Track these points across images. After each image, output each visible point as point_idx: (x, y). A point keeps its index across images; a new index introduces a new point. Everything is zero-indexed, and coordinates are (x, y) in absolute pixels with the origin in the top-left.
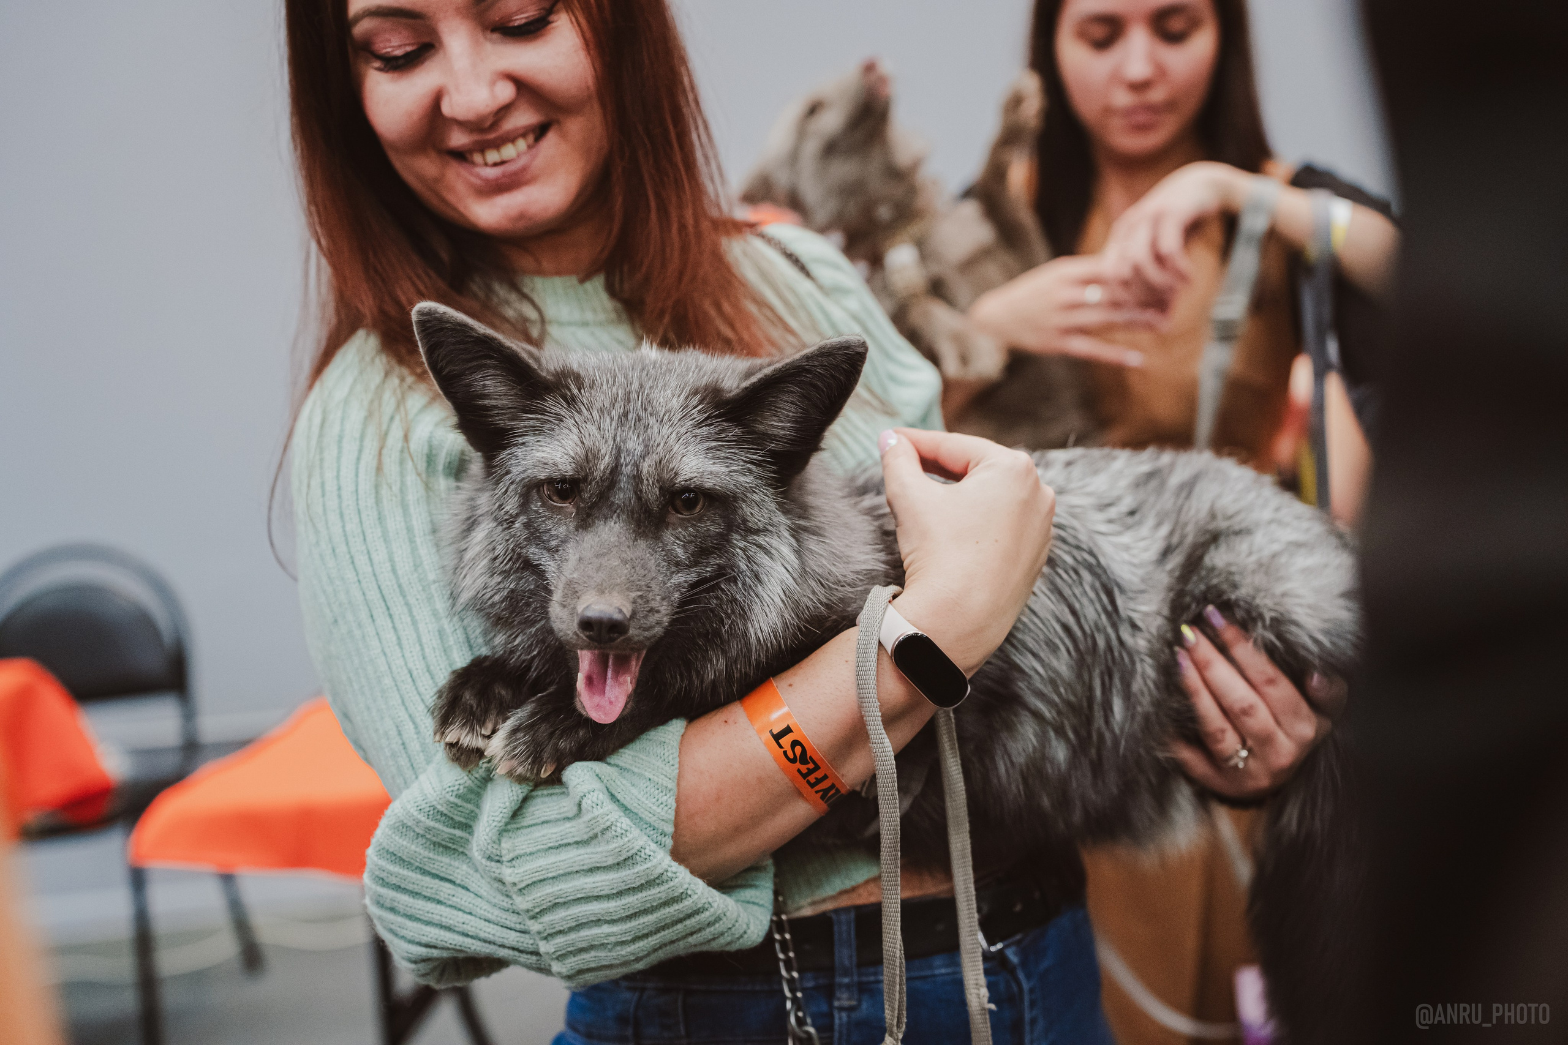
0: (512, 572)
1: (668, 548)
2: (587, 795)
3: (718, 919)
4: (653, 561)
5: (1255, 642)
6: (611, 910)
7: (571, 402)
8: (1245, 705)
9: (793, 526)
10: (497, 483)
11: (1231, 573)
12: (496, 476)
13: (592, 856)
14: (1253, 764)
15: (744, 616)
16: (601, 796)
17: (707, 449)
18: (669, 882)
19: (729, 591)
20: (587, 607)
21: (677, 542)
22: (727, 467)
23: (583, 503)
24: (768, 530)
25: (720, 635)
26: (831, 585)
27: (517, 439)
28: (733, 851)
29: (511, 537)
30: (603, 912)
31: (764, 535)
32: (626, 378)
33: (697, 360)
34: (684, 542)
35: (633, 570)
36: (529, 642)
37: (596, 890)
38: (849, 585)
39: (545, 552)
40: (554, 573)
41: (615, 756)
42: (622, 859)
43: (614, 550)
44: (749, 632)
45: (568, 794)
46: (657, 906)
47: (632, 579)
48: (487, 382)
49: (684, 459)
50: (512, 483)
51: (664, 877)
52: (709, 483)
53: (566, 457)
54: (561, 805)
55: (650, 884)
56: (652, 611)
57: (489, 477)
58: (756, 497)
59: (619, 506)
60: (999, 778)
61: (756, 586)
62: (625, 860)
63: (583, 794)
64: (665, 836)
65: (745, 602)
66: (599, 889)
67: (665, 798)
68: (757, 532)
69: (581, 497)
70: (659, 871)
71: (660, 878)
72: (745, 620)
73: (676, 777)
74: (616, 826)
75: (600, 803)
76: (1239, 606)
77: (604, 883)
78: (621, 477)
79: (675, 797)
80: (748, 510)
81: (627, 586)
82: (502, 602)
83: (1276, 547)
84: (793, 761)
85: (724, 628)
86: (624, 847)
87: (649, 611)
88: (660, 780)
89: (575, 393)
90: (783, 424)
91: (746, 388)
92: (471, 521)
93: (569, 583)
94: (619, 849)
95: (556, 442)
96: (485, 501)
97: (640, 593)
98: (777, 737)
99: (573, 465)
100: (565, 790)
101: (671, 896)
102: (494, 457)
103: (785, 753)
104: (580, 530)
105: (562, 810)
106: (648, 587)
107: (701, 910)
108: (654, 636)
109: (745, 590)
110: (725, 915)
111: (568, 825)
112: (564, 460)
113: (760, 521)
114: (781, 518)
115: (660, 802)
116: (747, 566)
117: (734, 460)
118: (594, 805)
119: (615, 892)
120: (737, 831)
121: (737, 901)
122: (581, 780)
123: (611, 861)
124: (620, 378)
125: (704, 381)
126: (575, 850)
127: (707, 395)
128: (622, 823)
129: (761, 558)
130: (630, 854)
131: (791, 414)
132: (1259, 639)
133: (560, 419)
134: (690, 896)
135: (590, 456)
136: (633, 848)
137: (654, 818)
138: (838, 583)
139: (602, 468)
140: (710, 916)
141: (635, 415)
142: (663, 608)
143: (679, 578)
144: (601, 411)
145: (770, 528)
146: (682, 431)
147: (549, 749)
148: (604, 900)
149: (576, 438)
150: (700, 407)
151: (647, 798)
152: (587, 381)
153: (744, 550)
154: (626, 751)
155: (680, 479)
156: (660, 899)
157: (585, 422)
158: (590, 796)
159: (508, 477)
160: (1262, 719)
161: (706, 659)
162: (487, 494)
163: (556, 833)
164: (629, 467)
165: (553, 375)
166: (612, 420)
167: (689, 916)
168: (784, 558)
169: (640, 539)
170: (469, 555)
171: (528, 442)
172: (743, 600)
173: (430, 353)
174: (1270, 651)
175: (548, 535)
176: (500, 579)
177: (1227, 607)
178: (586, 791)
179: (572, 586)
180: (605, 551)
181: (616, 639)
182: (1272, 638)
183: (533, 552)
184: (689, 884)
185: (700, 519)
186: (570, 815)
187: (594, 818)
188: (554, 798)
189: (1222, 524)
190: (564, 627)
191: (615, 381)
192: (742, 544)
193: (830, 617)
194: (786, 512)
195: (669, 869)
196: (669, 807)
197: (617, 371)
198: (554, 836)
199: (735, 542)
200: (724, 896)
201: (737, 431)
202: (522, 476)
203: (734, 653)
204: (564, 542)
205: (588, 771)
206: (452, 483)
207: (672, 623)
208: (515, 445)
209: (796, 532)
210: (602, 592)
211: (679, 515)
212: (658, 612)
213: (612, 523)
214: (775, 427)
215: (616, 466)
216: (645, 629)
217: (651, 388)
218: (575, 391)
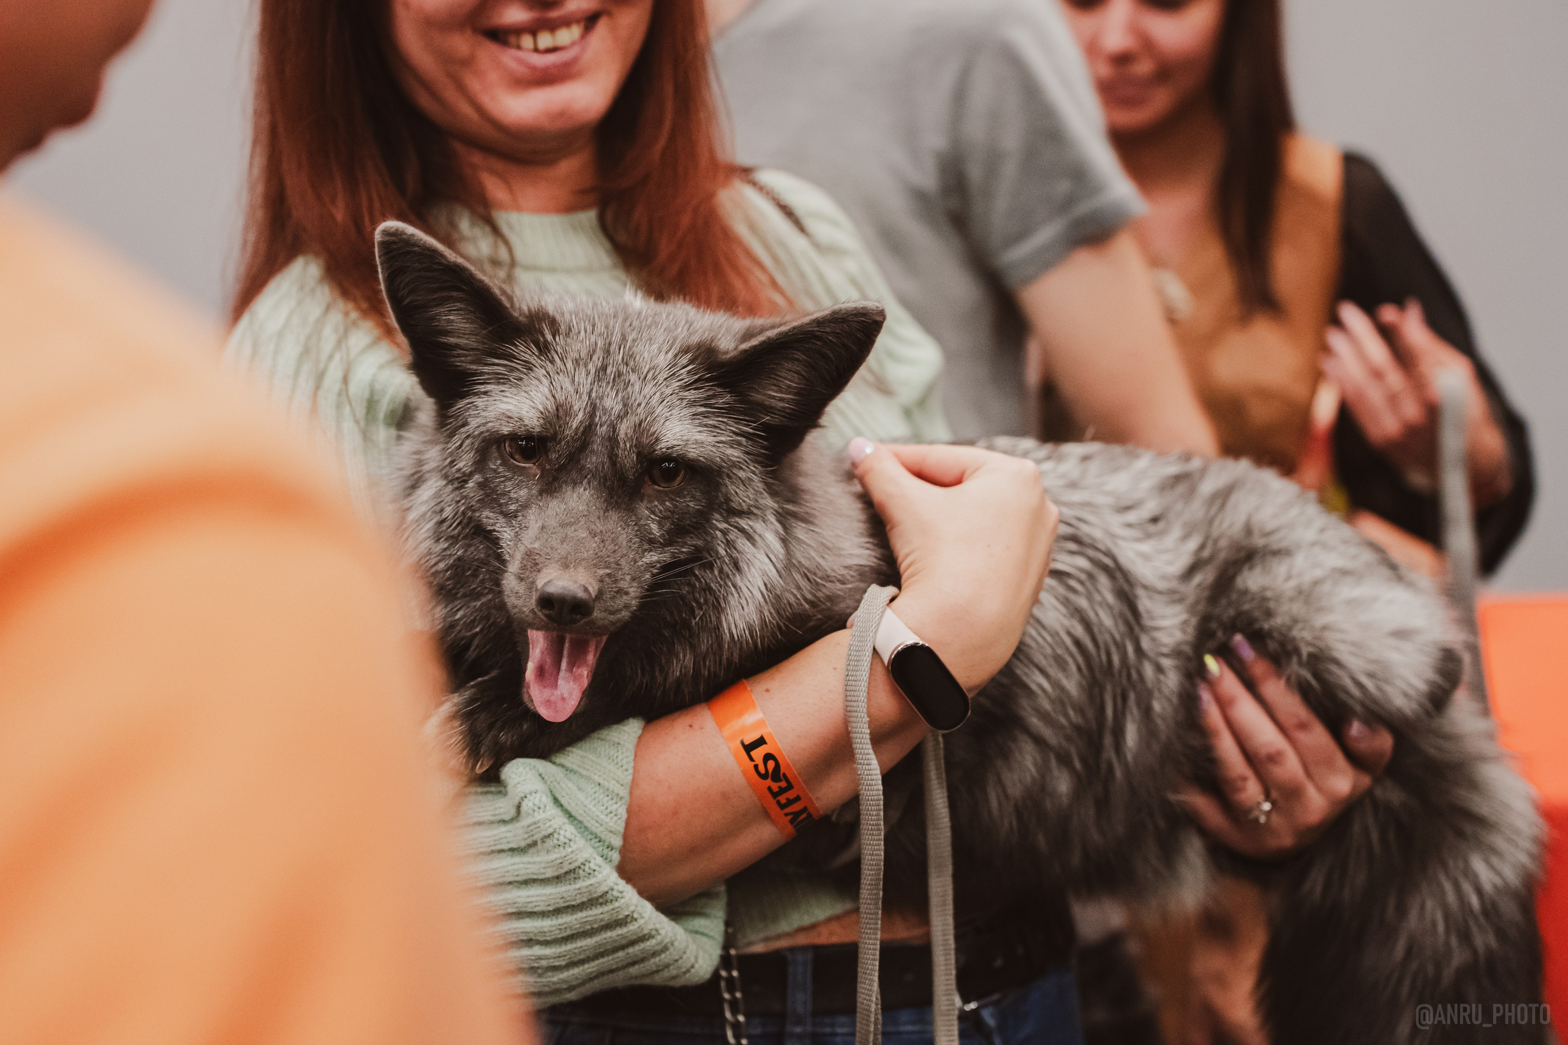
0: (460, 538)
1: (642, 522)
2: (528, 796)
3: (665, 949)
4: (625, 536)
5: (1288, 680)
6: (545, 930)
7: (544, 349)
8: (1272, 750)
9: (780, 511)
10: (451, 435)
11: (1265, 599)
12: (451, 427)
13: (529, 866)
14: (1276, 819)
15: (718, 608)
16: (544, 799)
17: (694, 415)
18: (614, 902)
19: (703, 577)
20: (549, 582)
21: (652, 516)
22: (715, 436)
23: (550, 465)
24: (752, 513)
25: (689, 627)
26: (819, 580)
27: (478, 387)
28: (684, 874)
29: (463, 497)
30: (536, 931)
31: (748, 518)
32: (607, 327)
33: (687, 314)
34: (659, 517)
35: (602, 545)
36: (472, 618)
37: (530, 905)
38: (839, 581)
39: (500, 517)
40: (510, 541)
41: (561, 756)
42: (563, 871)
43: (583, 520)
44: (722, 627)
45: (505, 794)
46: (597, 928)
47: (600, 554)
48: (451, 317)
49: (667, 423)
50: (468, 437)
51: (609, 896)
52: (693, 453)
53: (534, 411)
54: (497, 806)
55: (593, 902)
56: (621, 592)
57: (442, 428)
58: (741, 474)
59: (591, 471)
60: (990, 812)
61: (734, 575)
62: (566, 873)
63: (523, 795)
64: (612, 850)
65: (720, 592)
66: (534, 904)
67: (615, 806)
68: (740, 513)
69: (547, 456)
70: (604, 888)
71: (604, 897)
72: (719, 613)
73: (630, 783)
74: (559, 834)
75: (542, 806)
76: (1272, 637)
77: (539, 898)
78: (594, 438)
79: (626, 807)
80: (732, 488)
81: (594, 562)
82: (447, 571)
83: (1318, 573)
84: (764, 777)
85: (695, 619)
86: (567, 858)
87: (617, 592)
88: (611, 786)
89: (549, 340)
90: (784, 395)
91: (745, 351)
92: (416, 477)
93: (529, 554)
94: (560, 861)
95: (523, 394)
96: (434, 456)
97: (608, 571)
98: (749, 748)
99: (542, 421)
100: (502, 789)
101: (614, 918)
102: (451, 406)
103: (756, 767)
104: (544, 495)
105: (497, 812)
106: (618, 565)
107: (647, 937)
108: (619, 620)
109: (721, 578)
110: (672, 944)
111: (503, 829)
112: (531, 415)
113: (744, 501)
114: (768, 501)
115: (609, 810)
116: (726, 551)
117: (722, 430)
118: (536, 809)
119: (551, 908)
120: (693, 851)
121: (686, 930)
122: (522, 778)
123: (550, 873)
124: (600, 327)
125: (695, 339)
126: (509, 858)
127: (700, 355)
128: (566, 831)
129: (742, 543)
130: (572, 867)
131: (794, 385)
132: (1293, 677)
133: (529, 367)
134: (636, 920)
135: (559, 413)
136: (576, 861)
137: (601, 829)
138: (827, 578)
139: (574, 426)
140: (657, 945)
141: (614, 369)
142: (632, 590)
143: (653, 557)
144: (577, 362)
145: (755, 511)
146: (667, 392)
147: (488, 741)
148: (538, 917)
149: (546, 391)
150: (690, 367)
151: (595, 805)
152: (563, 327)
153: (725, 533)
154: (574, 750)
155: (662, 445)
156: (602, 920)
157: (558, 373)
158: (531, 798)
159: (463, 430)
160: (1291, 767)
161: (672, 653)
162: (439, 447)
163: (488, 837)
164: (604, 428)
165: (527, 317)
166: (588, 374)
167: (632, 943)
168: (768, 546)
169: (612, 510)
170: (412, 516)
171: (491, 391)
172: (719, 590)
173: (390, 280)
174: (1304, 692)
175: (506, 497)
176: (446, 545)
177: (1257, 638)
178: (527, 791)
179: (532, 557)
180: (572, 520)
181: (579, 621)
182: (1308, 676)
183: (488, 517)
184: (636, 906)
185: (679, 493)
186: (507, 817)
187: (535, 823)
188: (490, 797)
189: (1259, 541)
190: (520, 602)
191: (593, 330)
192: (723, 526)
193: (815, 616)
194: (773, 494)
195: (616, 887)
196: (619, 816)
197: (596, 319)
198: (486, 840)
199: (714, 522)
200: (673, 924)
201: (728, 398)
202: (482, 429)
203: (704, 648)
204: (525, 506)
205: (530, 769)
206: (393, 432)
207: (642, 606)
208: (476, 394)
209: (785, 518)
210: (566, 566)
211: (656, 487)
212: (627, 593)
213: (582, 489)
214: (774, 397)
215: (590, 426)
216: (613, 613)
217: (634, 341)
218: (549, 337)
